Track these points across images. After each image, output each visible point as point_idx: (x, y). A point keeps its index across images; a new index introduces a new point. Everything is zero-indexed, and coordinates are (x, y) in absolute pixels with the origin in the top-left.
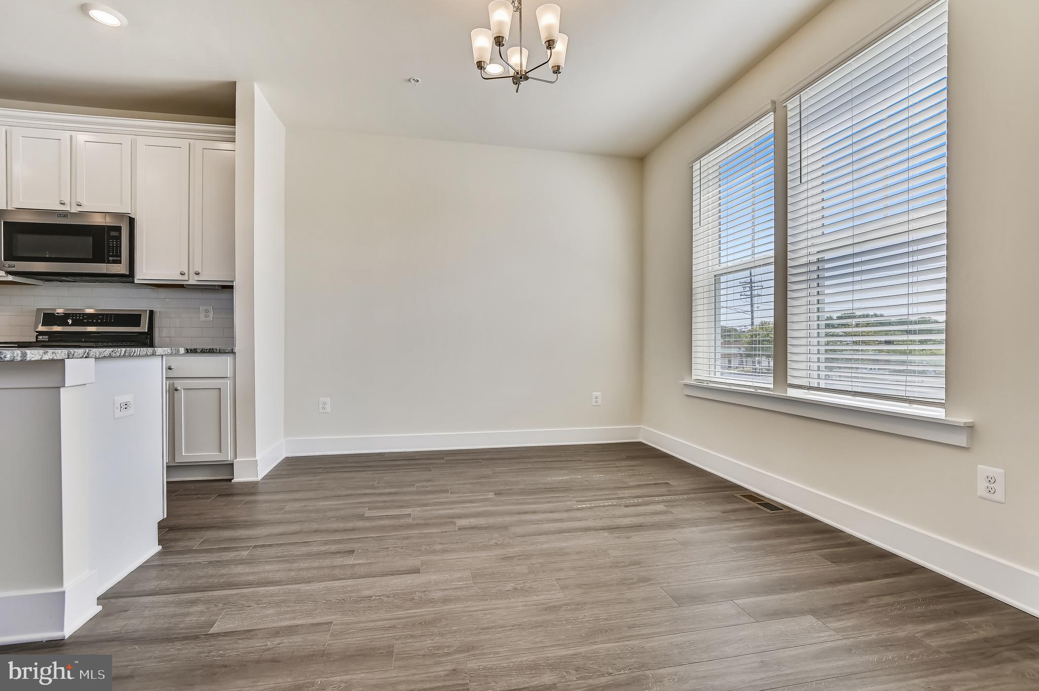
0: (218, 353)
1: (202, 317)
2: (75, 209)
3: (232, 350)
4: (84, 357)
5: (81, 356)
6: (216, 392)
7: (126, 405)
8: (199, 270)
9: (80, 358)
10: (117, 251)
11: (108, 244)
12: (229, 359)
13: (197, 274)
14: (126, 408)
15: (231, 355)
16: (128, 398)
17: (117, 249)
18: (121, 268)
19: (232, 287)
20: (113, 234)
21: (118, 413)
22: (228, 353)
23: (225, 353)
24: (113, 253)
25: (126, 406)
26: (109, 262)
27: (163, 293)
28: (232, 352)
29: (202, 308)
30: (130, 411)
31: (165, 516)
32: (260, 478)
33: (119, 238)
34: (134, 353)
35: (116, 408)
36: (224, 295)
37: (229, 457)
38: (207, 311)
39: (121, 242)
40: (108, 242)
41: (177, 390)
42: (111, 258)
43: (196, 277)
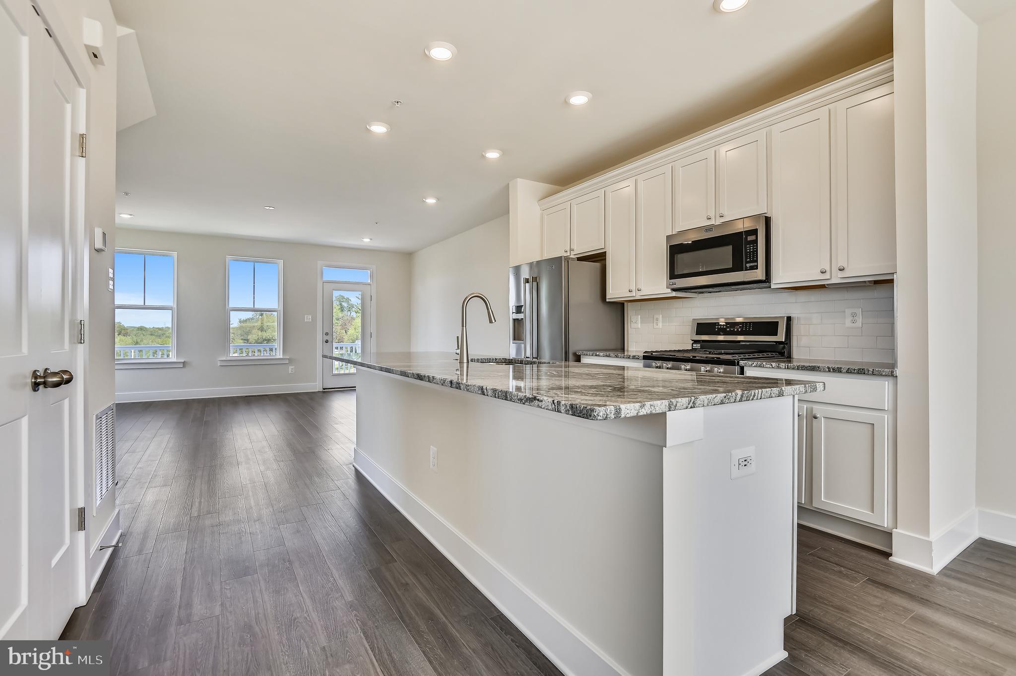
0: (871, 374)
1: (848, 322)
2: (719, 221)
3: (892, 372)
4: (689, 407)
5: (685, 406)
6: (867, 429)
7: (745, 460)
8: (842, 263)
9: (684, 409)
10: (753, 256)
11: (746, 250)
12: (886, 384)
13: (842, 270)
14: (745, 465)
15: (891, 380)
16: (748, 451)
17: (753, 254)
18: (759, 274)
19: (891, 281)
20: (750, 238)
21: (736, 472)
22: (886, 375)
23: (881, 375)
24: (750, 258)
25: (746, 463)
26: (746, 270)
27: (802, 296)
28: (892, 375)
29: (848, 312)
30: (752, 468)
31: (794, 612)
32: (935, 568)
33: (755, 242)
34: (754, 396)
35: (733, 465)
36: (879, 293)
37: (886, 523)
38: (854, 315)
39: (757, 246)
40: (746, 248)
41: (815, 418)
42: (748, 265)
43: (841, 274)
